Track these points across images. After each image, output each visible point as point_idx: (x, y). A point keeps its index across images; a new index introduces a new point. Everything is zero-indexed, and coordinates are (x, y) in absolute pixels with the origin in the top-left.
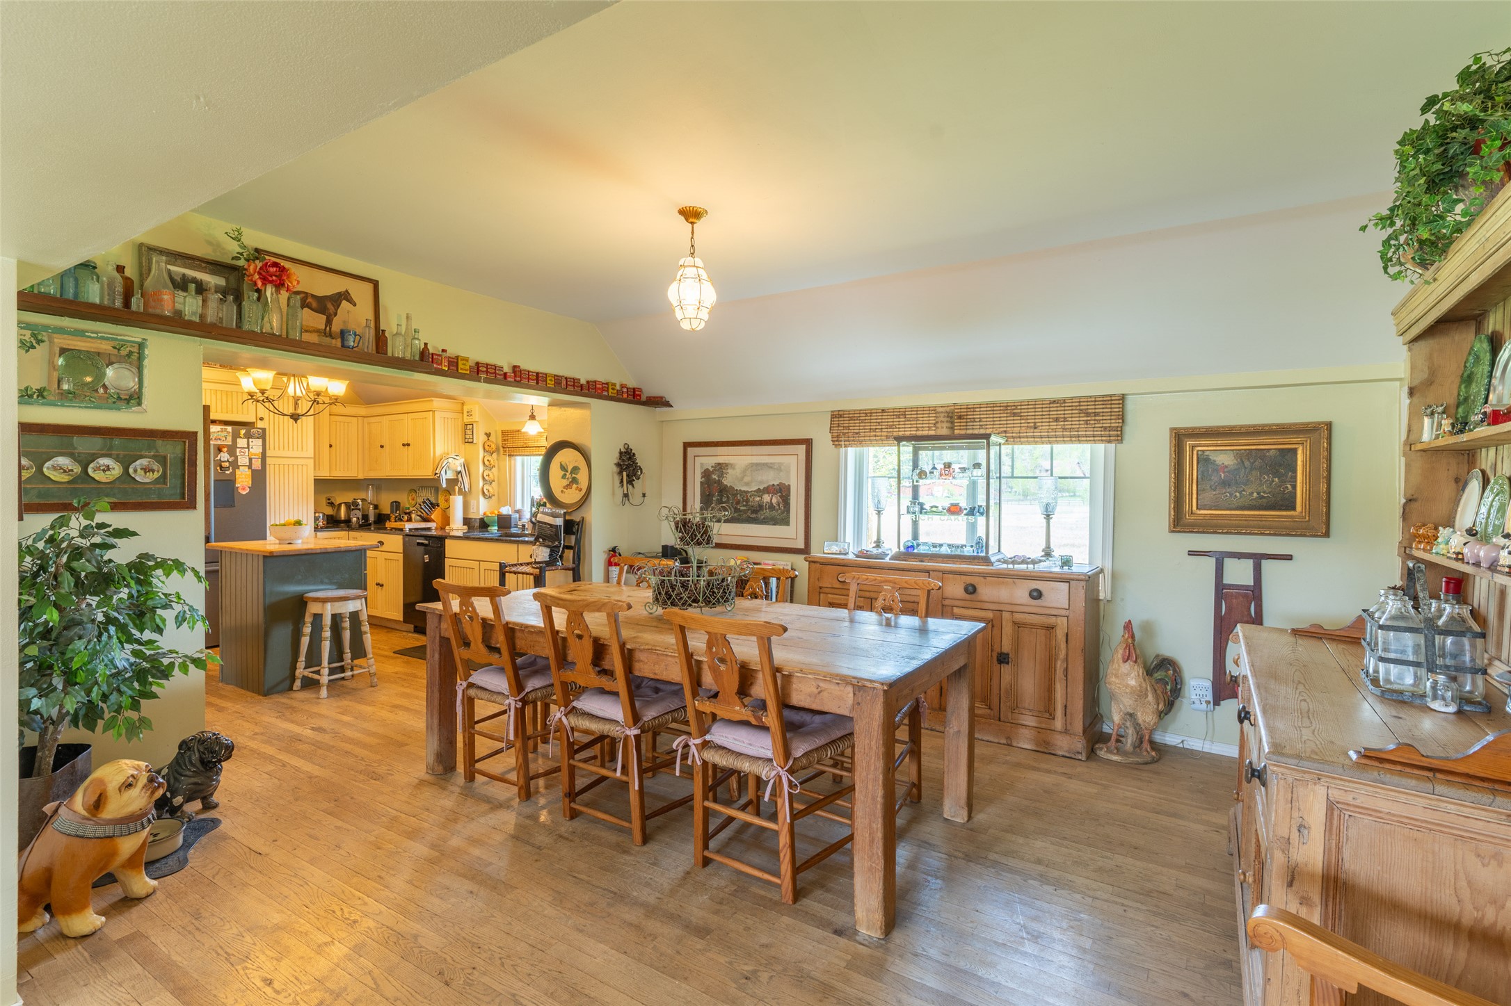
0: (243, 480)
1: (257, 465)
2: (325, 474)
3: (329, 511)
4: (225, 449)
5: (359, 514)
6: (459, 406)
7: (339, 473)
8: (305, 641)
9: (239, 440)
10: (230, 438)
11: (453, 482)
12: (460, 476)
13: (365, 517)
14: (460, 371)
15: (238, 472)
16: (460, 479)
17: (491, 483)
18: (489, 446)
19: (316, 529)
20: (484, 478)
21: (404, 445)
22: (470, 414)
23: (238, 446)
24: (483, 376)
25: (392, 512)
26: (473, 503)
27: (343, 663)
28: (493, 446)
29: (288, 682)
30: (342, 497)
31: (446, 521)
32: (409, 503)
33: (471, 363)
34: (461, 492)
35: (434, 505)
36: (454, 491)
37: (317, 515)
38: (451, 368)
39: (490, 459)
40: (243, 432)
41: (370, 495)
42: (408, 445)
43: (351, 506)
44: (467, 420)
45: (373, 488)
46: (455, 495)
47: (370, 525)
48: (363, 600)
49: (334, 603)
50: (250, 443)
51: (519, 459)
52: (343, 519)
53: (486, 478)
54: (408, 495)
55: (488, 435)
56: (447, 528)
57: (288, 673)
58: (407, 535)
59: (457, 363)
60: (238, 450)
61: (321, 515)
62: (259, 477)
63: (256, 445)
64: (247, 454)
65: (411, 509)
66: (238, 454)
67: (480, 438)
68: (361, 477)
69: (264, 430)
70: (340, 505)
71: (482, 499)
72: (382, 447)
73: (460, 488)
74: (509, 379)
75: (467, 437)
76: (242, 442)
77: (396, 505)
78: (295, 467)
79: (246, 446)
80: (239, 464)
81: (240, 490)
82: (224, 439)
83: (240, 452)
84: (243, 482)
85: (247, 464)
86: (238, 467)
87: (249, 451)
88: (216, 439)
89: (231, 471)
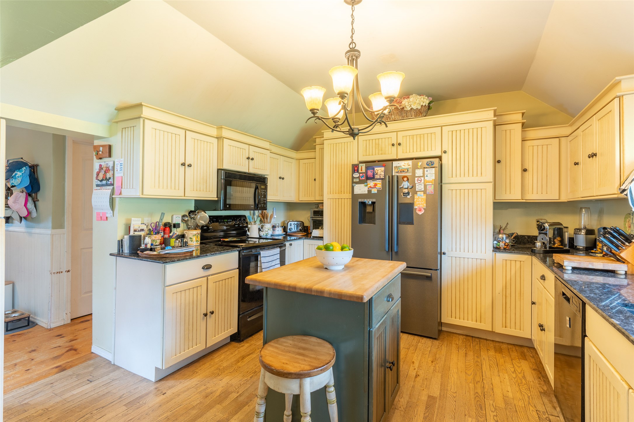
0: (420, 202)
1: (430, 190)
2: (506, 197)
4: (407, 179)
9: (417, 171)
10: (410, 170)
15: (416, 197)
19: (496, 249)
21: (590, 156)
23: (417, 175)
37: (500, 236)
40: (420, 164)
41: (583, 219)
42: (595, 155)
45: (587, 211)
50: (426, 173)
60: (416, 179)
62: (435, 200)
63: (430, 172)
64: (423, 182)
66: (416, 182)
76: (419, 172)
78: (475, 191)
79: (422, 175)
80: (417, 190)
81: (417, 212)
82: (407, 171)
83: (417, 180)
84: (419, 204)
85: (423, 190)
86: (416, 192)
87: (424, 179)
88: (401, 172)
89: (410, 195)
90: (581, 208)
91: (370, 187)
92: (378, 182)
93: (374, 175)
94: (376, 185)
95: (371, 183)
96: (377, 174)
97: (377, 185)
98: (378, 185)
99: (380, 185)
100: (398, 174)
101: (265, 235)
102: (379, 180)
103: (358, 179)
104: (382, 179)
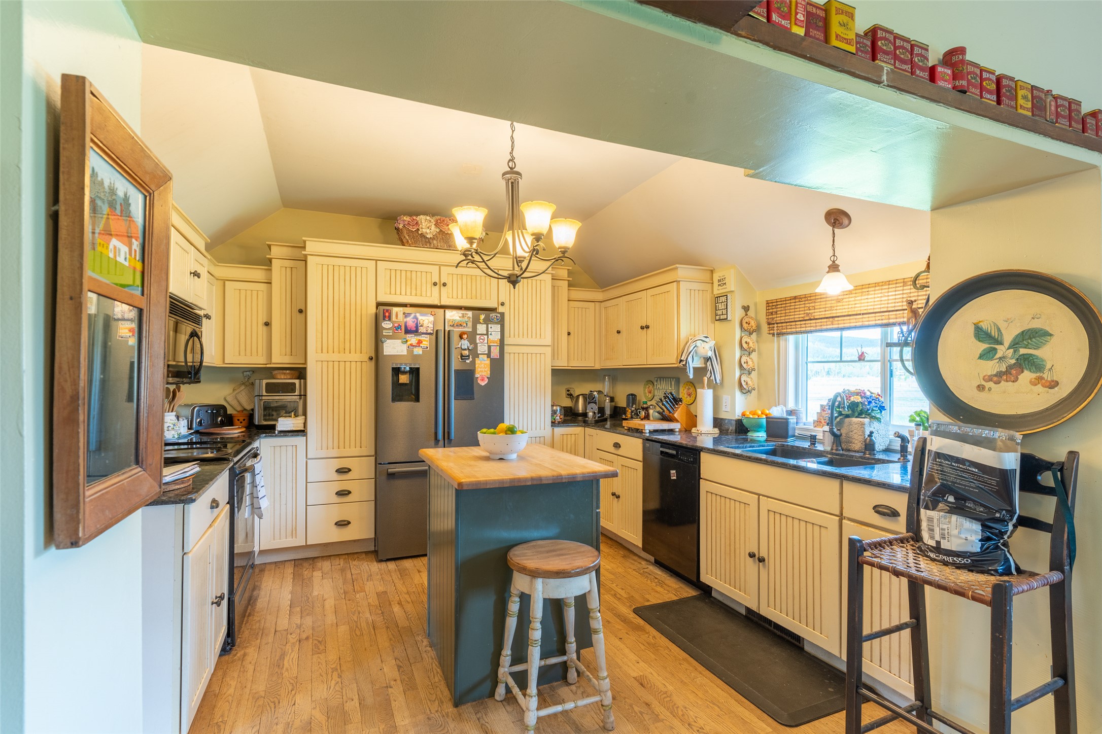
0: (482, 369)
1: (495, 353)
2: (562, 363)
3: (568, 403)
4: (465, 336)
5: (595, 408)
6: (708, 274)
7: (577, 363)
8: (511, 623)
9: (479, 326)
10: (470, 324)
11: (700, 372)
12: (709, 363)
13: (601, 410)
14: (835, 42)
15: (477, 361)
16: (710, 368)
17: (750, 374)
18: (748, 323)
19: (553, 424)
20: (741, 366)
21: (642, 328)
22: (722, 282)
23: (478, 332)
24: (886, 66)
25: (628, 405)
26: (725, 399)
27: (564, 658)
28: (753, 323)
29: (488, 684)
30: (581, 389)
31: (692, 421)
32: (645, 396)
33: (862, 24)
34: (712, 385)
35: (677, 401)
36: (703, 382)
37: (555, 408)
38: (813, 32)
39: (748, 340)
40: (482, 317)
41: (606, 387)
42: (647, 327)
43: (589, 399)
44: (717, 291)
45: (609, 379)
46: (703, 388)
47: (606, 420)
48: (594, 573)
49: (548, 580)
50: (490, 330)
51: (791, 338)
52: (581, 412)
53: (745, 366)
54: (645, 388)
55: (746, 309)
56: (694, 430)
57: (487, 670)
58: (647, 440)
59: (826, 22)
60: (478, 337)
61: (558, 408)
62: (498, 366)
63: (495, 329)
64: (486, 341)
65: (649, 403)
66: (478, 341)
67: (735, 313)
68: (597, 367)
69: (502, 314)
70: (578, 396)
71: (738, 394)
72: (619, 332)
73: (709, 379)
74: (941, 83)
75: (719, 312)
76: (481, 329)
77: (632, 398)
79: (485, 332)
80: (479, 352)
81: (479, 382)
82: (465, 325)
83: (479, 339)
84: (482, 371)
85: (487, 352)
86: (477, 355)
87: (488, 338)
88: (457, 326)
89: (471, 359)
90: (605, 376)
91: (411, 345)
92: (424, 338)
93: (417, 327)
94: (420, 342)
95: (413, 339)
96: (422, 326)
97: (422, 342)
98: (424, 343)
99: (427, 343)
100: (451, 328)
101: (176, 436)
102: (426, 336)
103: (391, 331)
104: (430, 334)
